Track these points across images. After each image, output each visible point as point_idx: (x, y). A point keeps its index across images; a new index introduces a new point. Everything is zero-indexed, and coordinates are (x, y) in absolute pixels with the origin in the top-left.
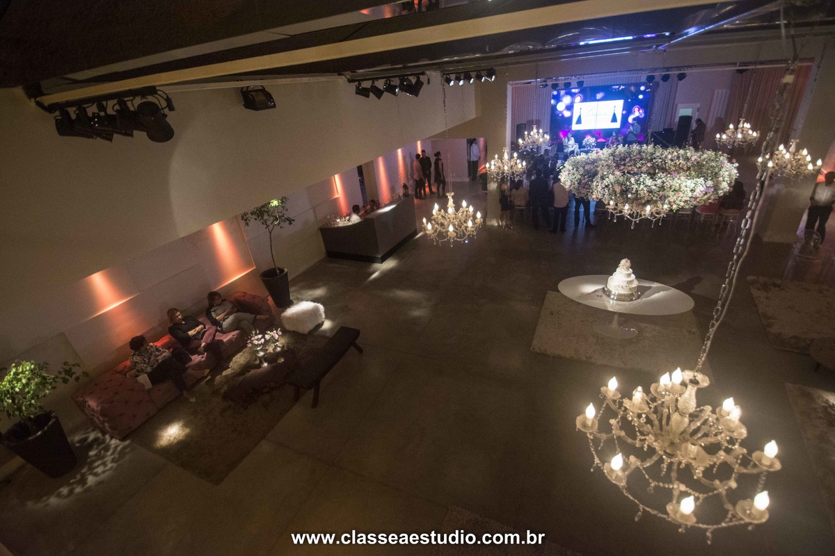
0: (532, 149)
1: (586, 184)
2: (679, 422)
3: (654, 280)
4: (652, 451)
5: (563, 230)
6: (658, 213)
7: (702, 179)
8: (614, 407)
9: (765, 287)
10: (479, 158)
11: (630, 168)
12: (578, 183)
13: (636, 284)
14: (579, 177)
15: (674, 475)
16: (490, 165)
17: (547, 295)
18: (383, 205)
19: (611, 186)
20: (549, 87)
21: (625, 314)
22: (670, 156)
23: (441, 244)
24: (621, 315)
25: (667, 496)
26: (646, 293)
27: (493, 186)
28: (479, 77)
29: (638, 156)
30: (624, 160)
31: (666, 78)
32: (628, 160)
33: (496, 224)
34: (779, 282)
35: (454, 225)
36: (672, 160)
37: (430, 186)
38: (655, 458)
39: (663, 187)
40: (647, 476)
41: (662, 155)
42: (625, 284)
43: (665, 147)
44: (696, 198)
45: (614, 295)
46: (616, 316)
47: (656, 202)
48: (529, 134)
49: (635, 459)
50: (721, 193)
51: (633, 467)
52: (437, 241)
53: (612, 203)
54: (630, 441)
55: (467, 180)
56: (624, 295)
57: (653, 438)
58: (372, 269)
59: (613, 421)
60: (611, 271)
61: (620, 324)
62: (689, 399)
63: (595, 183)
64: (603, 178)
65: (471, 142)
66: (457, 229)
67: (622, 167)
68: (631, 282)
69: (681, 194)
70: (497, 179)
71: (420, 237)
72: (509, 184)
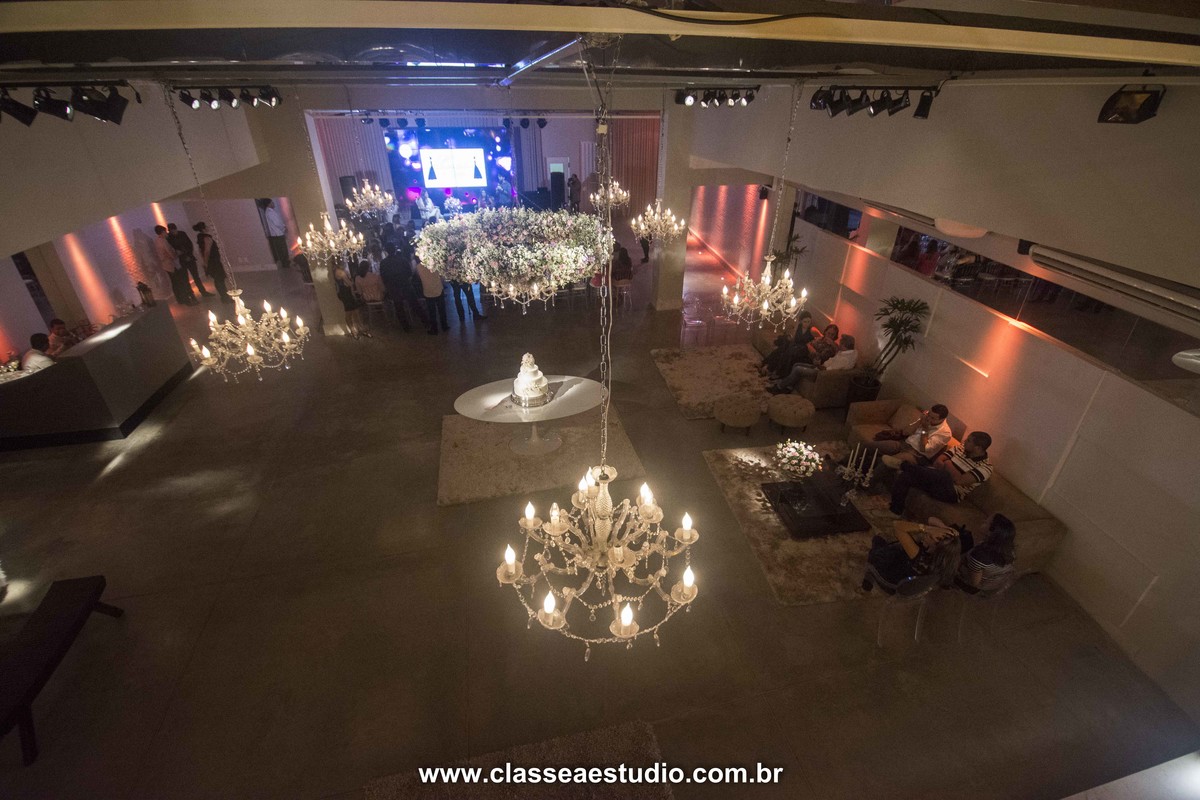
0: (370, 214)
1: (454, 261)
2: (602, 528)
3: (565, 374)
4: (584, 572)
5: (446, 328)
6: (548, 292)
7: (582, 247)
8: (538, 538)
9: (667, 359)
10: (286, 231)
11: (505, 238)
12: (444, 261)
13: (545, 382)
14: (443, 252)
15: (611, 588)
16: (305, 240)
17: (444, 423)
18: (100, 328)
19: (485, 262)
20: (376, 123)
21: (543, 421)
22: (545, 222)
23: (237, 380)
24: (539, 424)
25: (608, 615)
26: (560, 391)
27: (321, 274)
28: (247, 98)
29: (511, 222)
30: (496, 228)
31: (525, 123)
32: (500, 228)
33: (343, 333)
34: (677, 351)
35: (257, 345)
36: (548, 227)
37: (199, 283)
38: (590, 579)
39: (544, 259)
40: (585, 604)
41: (536, 220)
42: (533, 385)
43: (538, 210)
44: (581, 270)
45: (525, 401)
46: (534, 427)
47: (541, 279)
48: (360, 192)
49: (569, 590)
50: (603, 261)
51: (569, 600)
52: (230, 376)
53: (493, 284)
54: (560, 571)
55: (274, 267)
56: (537, 399)
57: (580, 557)
58: (103, 454)
59: (538, 557)
60: (514, 374)
61: (541, 436)
62: (604, 499)
63: (465, 260)
64: (473, 253)
65: (264, 204)
66: (263, 349)
67: (495, 238)
68: (539, 381)
69: (565, 267)
70: (323, 262)
71: (199, 375)
72: (347, 269)
